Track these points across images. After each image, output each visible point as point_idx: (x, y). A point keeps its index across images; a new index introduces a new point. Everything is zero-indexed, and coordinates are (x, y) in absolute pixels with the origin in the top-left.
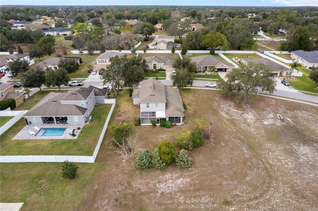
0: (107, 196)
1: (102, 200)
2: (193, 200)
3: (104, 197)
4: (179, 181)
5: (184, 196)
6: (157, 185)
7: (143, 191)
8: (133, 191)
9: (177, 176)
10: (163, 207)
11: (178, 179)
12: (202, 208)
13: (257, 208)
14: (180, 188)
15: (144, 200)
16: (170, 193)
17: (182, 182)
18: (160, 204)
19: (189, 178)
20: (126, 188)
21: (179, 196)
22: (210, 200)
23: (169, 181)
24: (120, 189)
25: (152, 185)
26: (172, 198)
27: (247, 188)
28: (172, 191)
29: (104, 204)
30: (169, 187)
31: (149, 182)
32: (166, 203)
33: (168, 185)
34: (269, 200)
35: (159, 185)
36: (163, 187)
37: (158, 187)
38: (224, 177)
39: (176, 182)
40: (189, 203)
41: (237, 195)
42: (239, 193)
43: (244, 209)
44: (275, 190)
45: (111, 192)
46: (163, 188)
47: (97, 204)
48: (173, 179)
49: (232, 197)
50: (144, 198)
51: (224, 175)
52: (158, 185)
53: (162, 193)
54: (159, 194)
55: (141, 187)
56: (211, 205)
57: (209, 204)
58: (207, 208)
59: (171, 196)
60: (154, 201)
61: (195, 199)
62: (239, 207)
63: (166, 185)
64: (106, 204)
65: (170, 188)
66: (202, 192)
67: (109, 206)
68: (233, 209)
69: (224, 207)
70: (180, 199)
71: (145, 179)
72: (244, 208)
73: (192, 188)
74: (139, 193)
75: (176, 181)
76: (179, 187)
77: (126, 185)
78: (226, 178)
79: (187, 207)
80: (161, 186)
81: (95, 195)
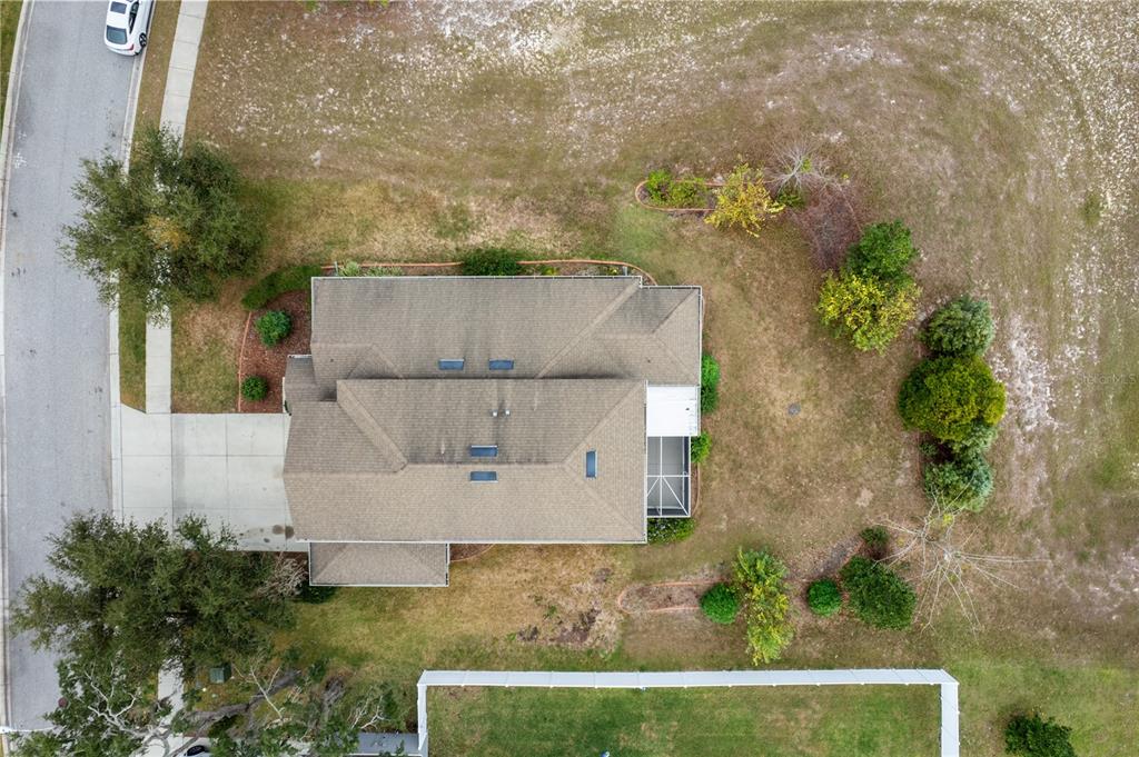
0: (1077, 591)
1: (1091, 605)
2: (1076, 315)
3: (1083, 597)
4: (1020, 355)
5: (1061, 342)
6: (1030, 432)
7: (1046, 476)
8: (1045, 508)
9: (1001, 359)
10: (1092, 412)
11: (1013, 357)
12: (1102, 295)
13: (1111, 121)
14: (1039, 352)
15: (1071, 470)
16: (1054, 387)
17: (1022, 345)
18: (1083, 422)
19: (1011, 315)
20: (1039, 534)
21: (1062, 359)
22: (1078, 262)
23: (1019, 389)
24: (1046, 552)
25: (1030, 448)
26: (1067, 383)
27: (1048, 125)
28: (1049, 381)
29: (1107, 594)
30: (1035, 391)
31: (1021, 458)
32: (1079, 402)
33: (1030, 393)
34: (1087, 72)
35: (1029, 423)
36: (1034, 410)
37: (1035, 425)
38: (1012, 189)
39: (1020, 363)
40: (1083, 329)
41: (1071, 167)
42: (1062, 160)
43: (1111, 164)
44: (1049, 29)
45: (1061, 581)
46: (1038, 410)
47: (1111, 614)
48: (1011, 374)
49: (1075, 187)
50: (1064, 469)
51: (1005, 188)
52: (1028, 428)
53: (1053, 412)
54: (1056, 424)
55: (1033, 484)
56: (1093, 262)
57: (1091, 269)
58: (1103, 278)
59: (1061, 386)
60: (1074, 440)
61: (1072, 311)
62: (1104, 179)
63: (1029, 399)
64: (1106, 586)
65: (1040, 386)
66: (1056, 283)
67: (1107, 576)
68: (1109, 199)
69: (1101, 224)
70: (1069, 355)
71: (1010, 474)
72: (1109, 163)
73: (1043, 313)
74: (1049, 490)
75: (1017, 363)
76: (1038, 358)
77: (1028, 535)
78: (1018, 184)
79: (1093, 337)
80: (1033, 416)
81: (1079, 629)
